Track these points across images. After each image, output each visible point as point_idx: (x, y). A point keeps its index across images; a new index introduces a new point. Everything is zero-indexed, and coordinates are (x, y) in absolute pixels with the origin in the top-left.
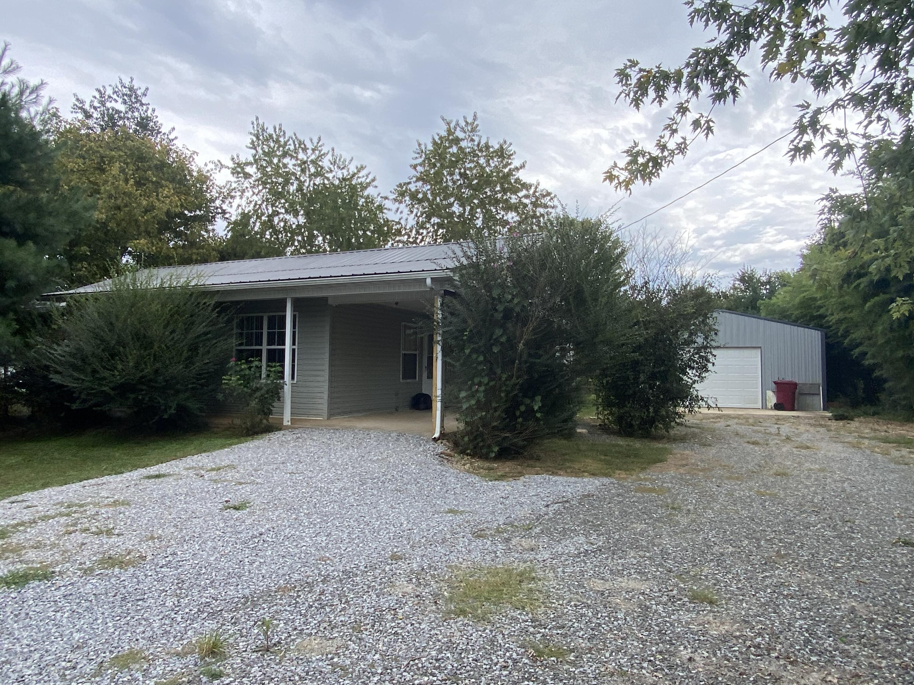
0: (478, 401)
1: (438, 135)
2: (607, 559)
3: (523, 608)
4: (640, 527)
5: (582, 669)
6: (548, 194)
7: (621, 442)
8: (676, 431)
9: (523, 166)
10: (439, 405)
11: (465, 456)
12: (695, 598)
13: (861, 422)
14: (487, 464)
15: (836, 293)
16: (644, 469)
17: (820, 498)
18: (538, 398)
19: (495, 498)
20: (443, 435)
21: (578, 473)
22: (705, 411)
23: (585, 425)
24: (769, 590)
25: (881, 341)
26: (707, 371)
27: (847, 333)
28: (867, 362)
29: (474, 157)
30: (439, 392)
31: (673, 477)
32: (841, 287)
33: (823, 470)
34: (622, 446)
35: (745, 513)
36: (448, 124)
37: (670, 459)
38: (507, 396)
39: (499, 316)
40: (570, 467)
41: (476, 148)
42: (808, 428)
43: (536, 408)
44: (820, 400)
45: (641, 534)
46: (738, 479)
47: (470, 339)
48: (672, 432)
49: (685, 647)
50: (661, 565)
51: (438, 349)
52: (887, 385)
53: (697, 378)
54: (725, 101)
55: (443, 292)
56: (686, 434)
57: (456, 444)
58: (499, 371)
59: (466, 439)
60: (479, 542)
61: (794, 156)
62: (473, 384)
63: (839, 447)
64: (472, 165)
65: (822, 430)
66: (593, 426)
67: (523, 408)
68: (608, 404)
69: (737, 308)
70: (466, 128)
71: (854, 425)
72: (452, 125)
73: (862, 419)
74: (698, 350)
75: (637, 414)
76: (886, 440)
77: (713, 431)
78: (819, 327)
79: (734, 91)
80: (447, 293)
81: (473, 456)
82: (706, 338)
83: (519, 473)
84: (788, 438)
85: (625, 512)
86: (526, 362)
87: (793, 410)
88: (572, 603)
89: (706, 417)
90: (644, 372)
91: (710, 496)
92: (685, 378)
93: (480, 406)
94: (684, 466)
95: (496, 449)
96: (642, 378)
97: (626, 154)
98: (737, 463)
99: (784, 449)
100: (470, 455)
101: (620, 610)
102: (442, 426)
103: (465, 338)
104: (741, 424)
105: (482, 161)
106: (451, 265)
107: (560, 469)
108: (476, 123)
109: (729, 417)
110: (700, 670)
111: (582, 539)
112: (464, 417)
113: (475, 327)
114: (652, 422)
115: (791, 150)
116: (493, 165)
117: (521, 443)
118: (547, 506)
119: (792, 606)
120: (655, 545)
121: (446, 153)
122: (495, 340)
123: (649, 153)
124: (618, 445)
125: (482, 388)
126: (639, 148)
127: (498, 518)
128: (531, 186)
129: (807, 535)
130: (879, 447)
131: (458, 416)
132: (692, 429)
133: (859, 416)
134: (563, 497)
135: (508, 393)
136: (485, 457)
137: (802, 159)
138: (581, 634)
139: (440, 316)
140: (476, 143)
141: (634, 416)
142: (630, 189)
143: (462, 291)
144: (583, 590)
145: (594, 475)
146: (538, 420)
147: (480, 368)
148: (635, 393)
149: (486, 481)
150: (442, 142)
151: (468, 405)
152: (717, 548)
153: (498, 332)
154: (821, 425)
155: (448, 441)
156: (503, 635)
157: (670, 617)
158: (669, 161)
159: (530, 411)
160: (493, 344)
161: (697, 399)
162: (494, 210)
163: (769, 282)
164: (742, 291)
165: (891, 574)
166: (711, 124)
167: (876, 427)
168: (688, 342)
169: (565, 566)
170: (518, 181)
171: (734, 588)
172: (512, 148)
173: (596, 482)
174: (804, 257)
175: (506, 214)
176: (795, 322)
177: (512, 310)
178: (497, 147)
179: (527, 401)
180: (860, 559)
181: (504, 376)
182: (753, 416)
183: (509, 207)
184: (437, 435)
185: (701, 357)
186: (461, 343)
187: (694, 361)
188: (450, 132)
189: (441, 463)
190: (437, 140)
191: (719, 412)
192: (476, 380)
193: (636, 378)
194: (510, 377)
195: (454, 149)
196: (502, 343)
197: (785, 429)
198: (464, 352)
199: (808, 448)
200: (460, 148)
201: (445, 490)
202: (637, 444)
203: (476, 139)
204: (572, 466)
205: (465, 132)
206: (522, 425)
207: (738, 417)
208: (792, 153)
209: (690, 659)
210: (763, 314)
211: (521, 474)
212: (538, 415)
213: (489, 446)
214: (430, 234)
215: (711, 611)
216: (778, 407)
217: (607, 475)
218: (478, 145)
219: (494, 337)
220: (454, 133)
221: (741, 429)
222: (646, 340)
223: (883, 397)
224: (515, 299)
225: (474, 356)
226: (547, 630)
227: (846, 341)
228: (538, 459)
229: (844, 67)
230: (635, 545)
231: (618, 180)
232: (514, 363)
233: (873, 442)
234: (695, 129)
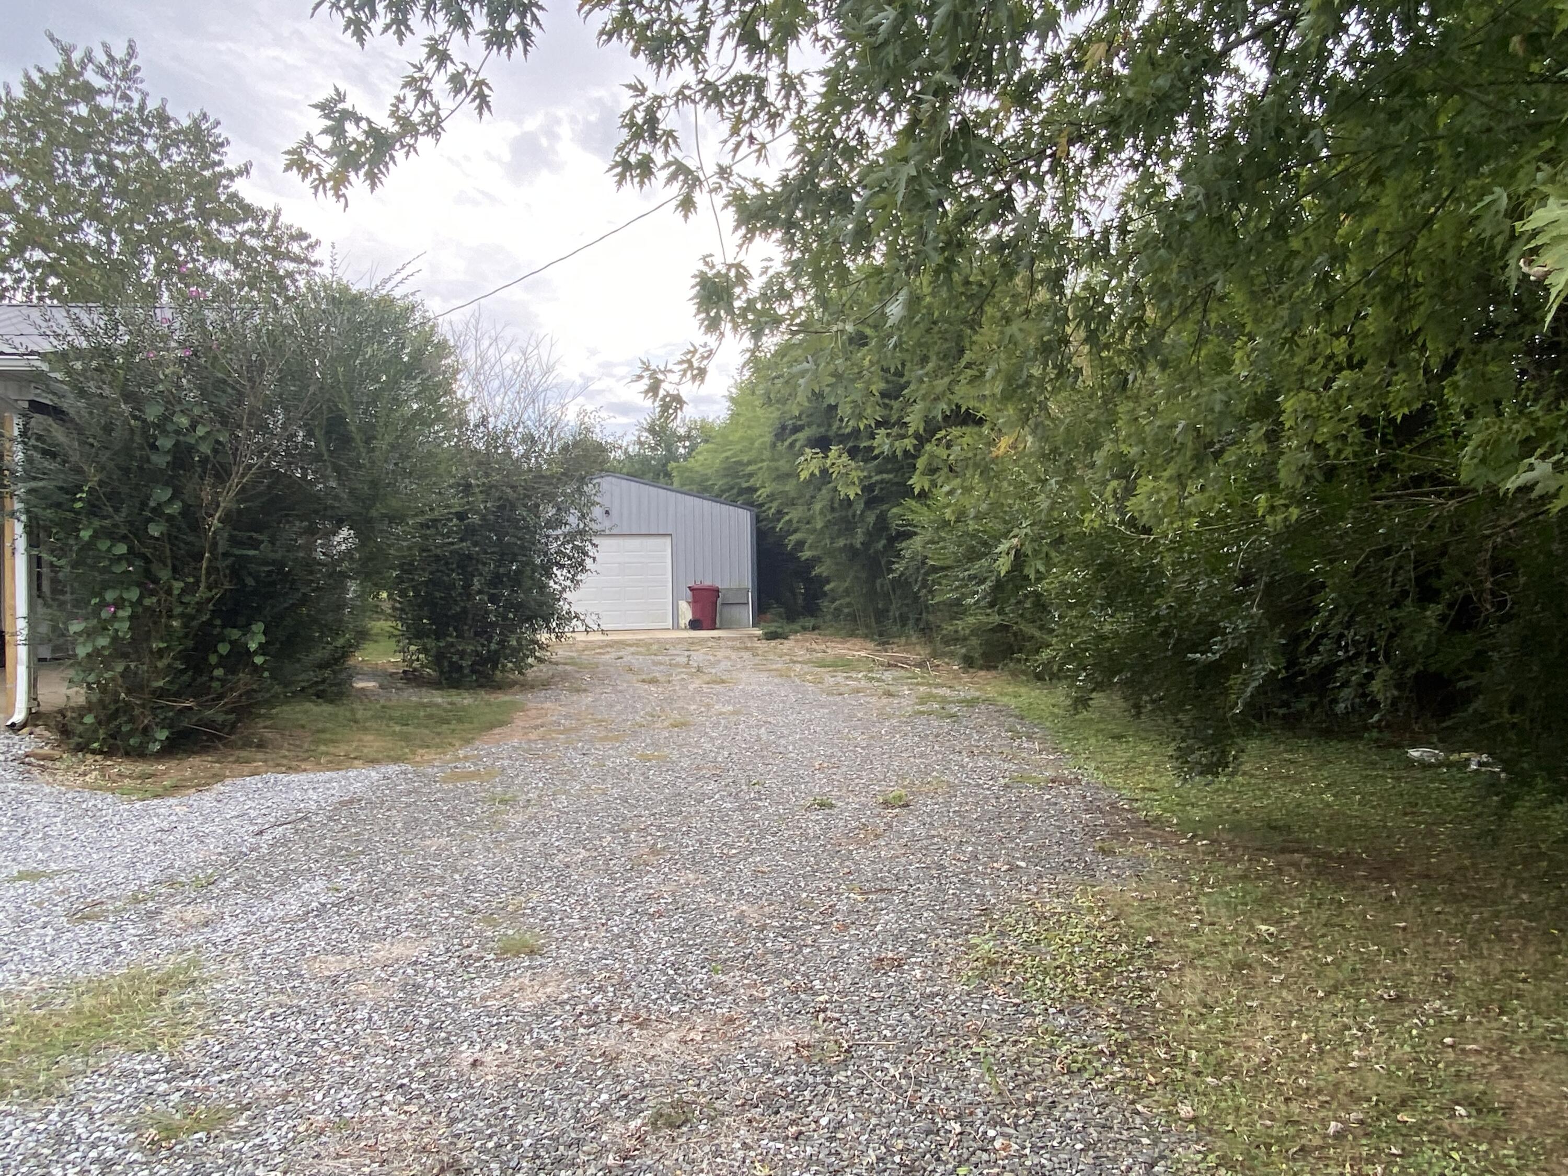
0: (115, 639)
1: (40, 70)
2: (361, 912)
3: (153, 1047)
4: (433, 844)
5: (258, 1141)
6: (302, 236)
7: (439, 698)
8: (535, 671)
9: (244, 171)
10: (22, 652)
11: (89, 756)
12: (509, 950)
13: (797, 641)
14: (141, 767)
15: (767, 454)
16: (468, 742)
17: (726, 754)
18: (259, 627)
19: (143, 833)
20: (34, 718)
21: (337, 764)
22: (581, 637)
23: (374, 674)
24: (628, 912)
25: (819, 525)
26: (584, 570)
27: (780, 513)
28: (806, 554)
29: (130, 134)
30: (22, 624)
31: (515, 749)
32: (774, 445)
33: (735, 713)
34: (438, 706)
35: (615, 792)
36: (66, 52)
37: (520, 721)
38: (185, 625)
39: (160, 461)
40: (327, 754)
41: (135, 115)
42: (729, 652)
43: (253, 646)
44: (748, 612)
45: (437, 856)
46: (616, 739)
47: (93, 509)
48: (530, 674)
49: (472, 1044)
50: (460, 904)
51: (17, 531)
52: (827, 588)
53: (568, 583)
54: (509, 52)
55: (26, 405)
56: (553, 676)
57: (65, 732)
58: (164, 574)
59: (89, 719)
60: (82, 931)
61: (622, 177)
62: (103, 604)
63: (763, 677)
64: (129, 150)
65: (746, 655)
66: (392, 675)
67: (224, 649)
68: (416, 633)
69: (644, 473)
70: (109, 69)
71: (788, 644)
72: (76, 56)
73: (799, 636)
74: (570, 537)
75: (469, 648)
76: (822, 664)
77: (593, 668)
78: (749, 504)
79: (525, 34)
80: (36, 407)
81: (108, 752)
82: (583, 517)
83: (215, 775)
84: (699, 669)
85: (416, 820)
86: (226, 555)
87: (714, 628)
88: (267, 1013)
89: (589, 646)
90: (481, 575)
91: (569, 772)
92: (551, 583)
93: (119, 650)
94: (536, 727)
95: (162, 735)
96: (477, 584)
97: (318, 112)
98: (619, 713)
99: (691, 687)
100: (101, 752)
101: (364, 1004)
102: (33, 697)
103: (79, 505)
104: (638, 653)
105: (150, 145)
106: (45, 346)
107: (304, 760)
108: (133, 63)
109: (623, 644)
110: (490, 1077)
111: (320, 884)
112: (82, 675)
113: (101, 483)
114: (493, 660)
115: (617, 165)
116: (176, 158)
117: (220, 718)
118: (261, 833)
119: (659, 930)
120: (456, 871)
121: (63, 114)
122: (153, 510)
123: (369, 122)
124: (431, 705)
125: (125, 613)
126: (347, 105)
127: (142, 874)
128: (265, 215)
129: (697, 812)
130: (812, 673)
131: (71, 673)
132: (560, 668)
133: (796, 632)
134: (299, 811)
135: (187, 619)
136: (139, 754)
137: (637, 186)
138: (271, 1070)
139: (20, 456)
140: (135, 105)
141: (464, 651)
142: (344, 195)
143: (72, 404)
144: (297, 983)
145: (373, 761)
146: (256, 669)
147: (118, 569)
148: (465, 611)
149: (131, 802)
150: (49, 87)
151: (89, 649)
152: (561, 856)
153: (161, 494)
154: (746, 648)
155: (48, 727)
156: (92, 1116)
157: (454, 997)
158: (410, 146)
159: (240, 656)
160: (150, 520)
161: (569, 617)
162: (182, 251)
163: (688, 437)
164: (653, 449)
165: (799, 853)
166: (486, 91)
167: (814, 646)
168: (558, 522)
169: (269, 943)
170: (233, 197)
171: (575, 920)
172: (222, 132)
173: (373, 774)
174: (732, 399)
175: (211, 262)
176: (717, 498)
177: (191, 449)
178: (186, 123)
179: (235, 634)
180: (763, 837)
181: (178, 586)
182: (658, 641)
183: (215, 250)
184: (19, 716)
185: (575, 547)
186: (70, 515)
187: (565, 555)
188: (68, 70)
189: (26, 777)
190: (37, 81)
191: (604, 638)
192: (110, 596)
193: (467, 586)
194: (190, 589)
195: (82, 110)
196: (170, 518)
197: (698, 657)
198: (77, 537)
199: (723, 682)
200: (96, 109)
201: (21, 831)
202: (466, 699)
203: (137, 98)
204: (332, 750)
205: (106, 76)
206: (223, 681)
207: (637, 644)
208: (619, 169)
209: (475, 1064)
210: (676, 484)
211: (219, 778)
212: (259, 660)
213: (146, 730)
214: (25, 284)
215: (530, 967)
216: (695, 625)
217: (396, 760)
218: (142, 108)
219: (152, 504)
220: (81, 74)
221: (637, 661)
222: (483, 518)
223: (824, 603)
224: (199, 427)
225: (103, 545)
226: (198, 1080)
227: (780, 526)
228: (261, 746)
229: (691, 31)
230: (422, 877)
231: (319, 172)
232: (199, 557)
233: (806, 668)
234: (457, 91)
